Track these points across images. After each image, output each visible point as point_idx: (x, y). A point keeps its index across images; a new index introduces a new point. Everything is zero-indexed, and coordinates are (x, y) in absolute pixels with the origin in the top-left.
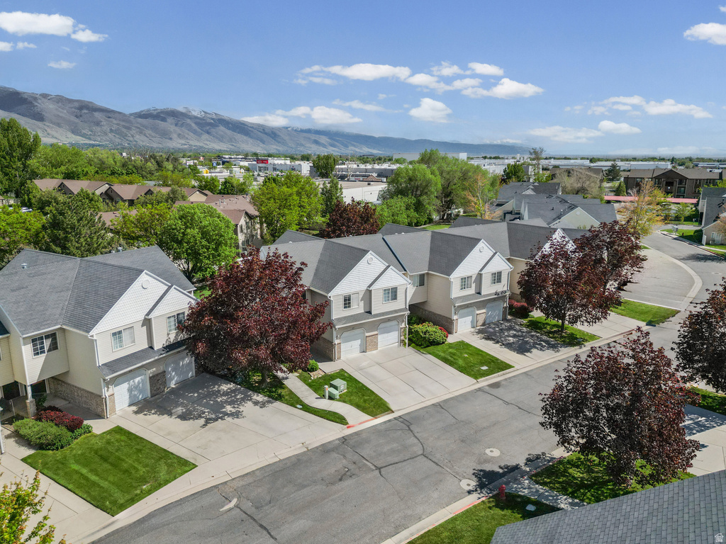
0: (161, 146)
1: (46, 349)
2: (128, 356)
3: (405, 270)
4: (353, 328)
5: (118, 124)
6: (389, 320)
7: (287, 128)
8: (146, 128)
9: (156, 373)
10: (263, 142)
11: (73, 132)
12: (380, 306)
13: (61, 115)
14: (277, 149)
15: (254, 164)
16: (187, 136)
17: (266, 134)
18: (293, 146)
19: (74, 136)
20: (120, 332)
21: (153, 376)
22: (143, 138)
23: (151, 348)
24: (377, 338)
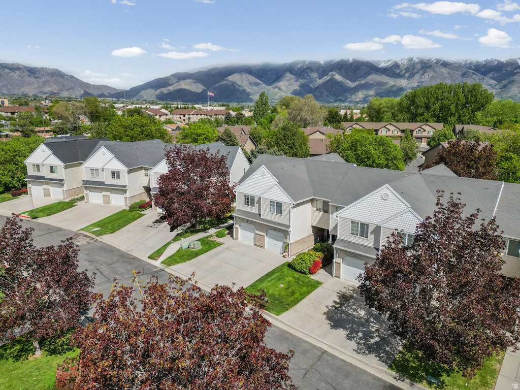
4: (247, 221)
24: (264, 239)
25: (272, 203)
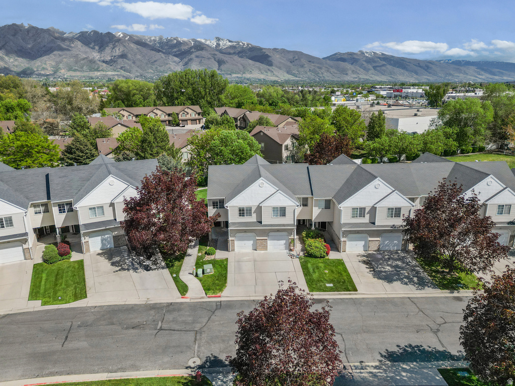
0: (339, 80)
1: (66, 211)
2: (100, 222)
3: (312, 195)
4: (245, 231)
5: (314, 66)
6: (278, 231)
7: (440, 61)
8: (332, 67)
9: (117, 235)
10: (416, 73)
11: (288, 72)
12: (268, 219)
13: (282, 61)
14: (427, 79)
15: (391, 93)
16: (358, 72)
17: (420, 67)
18: (443, 76)
19: (287, 75)
20: (94, 208)
21: (116, 236)
22: (329, 74)
23: (116, 220)
24: (267, 242)
25: (275, 209)
